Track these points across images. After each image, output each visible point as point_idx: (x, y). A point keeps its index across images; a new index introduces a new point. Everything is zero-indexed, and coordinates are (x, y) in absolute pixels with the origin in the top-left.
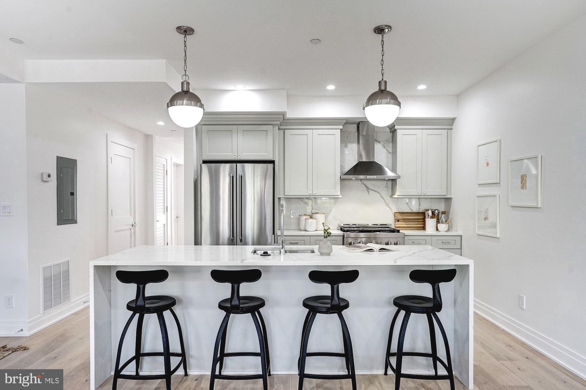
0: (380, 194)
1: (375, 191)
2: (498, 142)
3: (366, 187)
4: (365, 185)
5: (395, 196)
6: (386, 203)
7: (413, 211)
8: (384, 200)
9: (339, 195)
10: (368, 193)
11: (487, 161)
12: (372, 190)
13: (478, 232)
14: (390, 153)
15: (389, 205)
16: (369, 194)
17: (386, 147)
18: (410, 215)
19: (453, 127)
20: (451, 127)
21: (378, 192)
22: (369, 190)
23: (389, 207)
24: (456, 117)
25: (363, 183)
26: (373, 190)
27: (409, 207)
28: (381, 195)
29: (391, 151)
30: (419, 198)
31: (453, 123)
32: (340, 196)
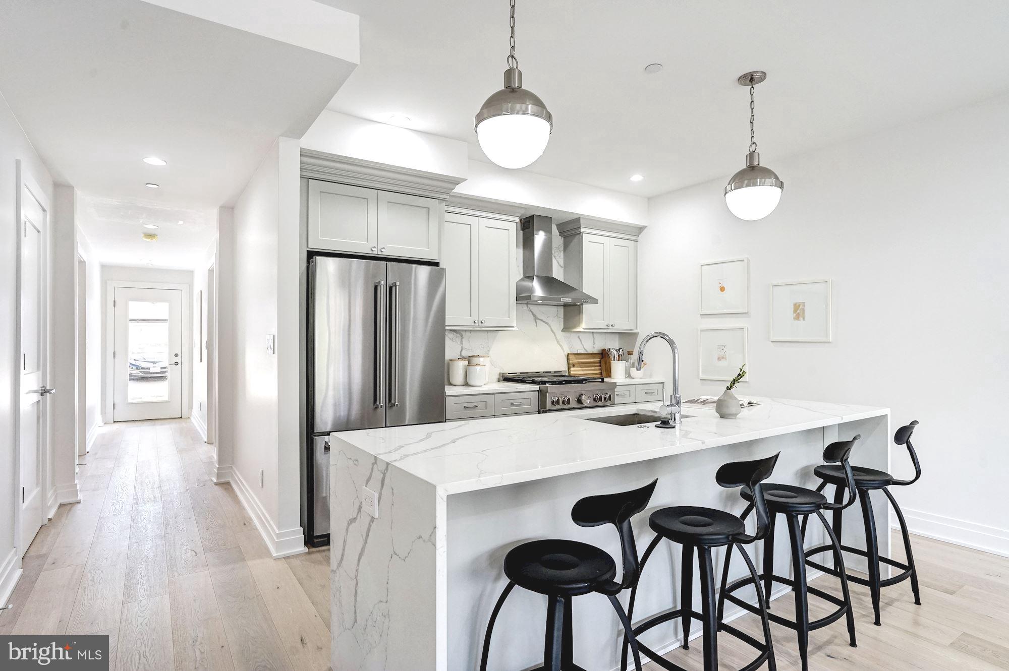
0: (550, 326)
1: (544, 322)
2: (746, 261)
3: (534, 315)
4: (532, 312)
5: (580, 329)
6: (557, 339)
7: (587, 351)
8: (555, 335)
9: (513, 327)
10: (535, 324)
11: (720, 285)
12: (540, 320)
13: (702, 376)
14: (562, 267)
15: (561, 343)
16: (537, 326)
17: (557, 257)
18: (586, 356)
19: (639, 238)
20: (637, 239)
21: (547, 323)
22: (537, 320)
23: (560, 345)
24: (646, 225)
25: (530, 309)
26: (542, 320)
27: (583, 345)
28: (551, 328)
29: (562, 264)
30: (593, 332)
31: (640, 233)
32: (516, 328)
